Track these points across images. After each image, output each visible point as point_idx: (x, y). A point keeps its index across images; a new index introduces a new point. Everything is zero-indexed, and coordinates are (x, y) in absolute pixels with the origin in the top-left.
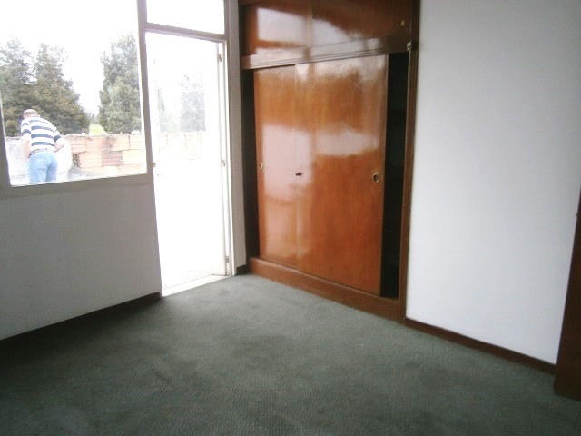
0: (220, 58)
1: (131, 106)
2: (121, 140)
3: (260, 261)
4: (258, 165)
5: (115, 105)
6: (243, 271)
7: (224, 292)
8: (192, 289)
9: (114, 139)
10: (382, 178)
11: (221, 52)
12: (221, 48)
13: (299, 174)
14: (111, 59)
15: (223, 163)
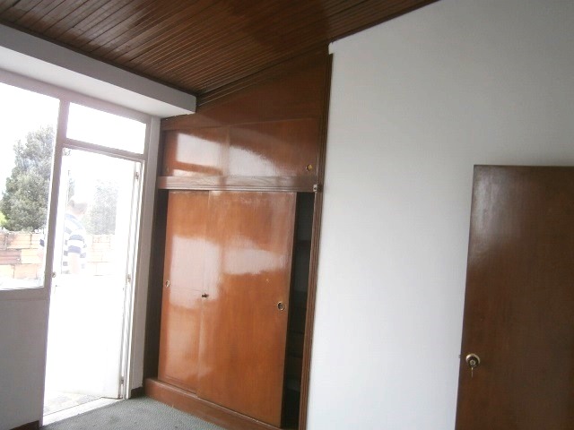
0: (136, 176)
1: (40, 196)
2: (22, 238)
3: (158, 384)
4: (164, 282)
5: (21, 193)
6: (138, 393)
7: (114, 420)
8: (79, 416)
9: (13, 237)
10: (286, 307)
11: (138, 170)
12: (138, 167)
13: (205, 296)
14: (25, 147)
15: (128, 278)
